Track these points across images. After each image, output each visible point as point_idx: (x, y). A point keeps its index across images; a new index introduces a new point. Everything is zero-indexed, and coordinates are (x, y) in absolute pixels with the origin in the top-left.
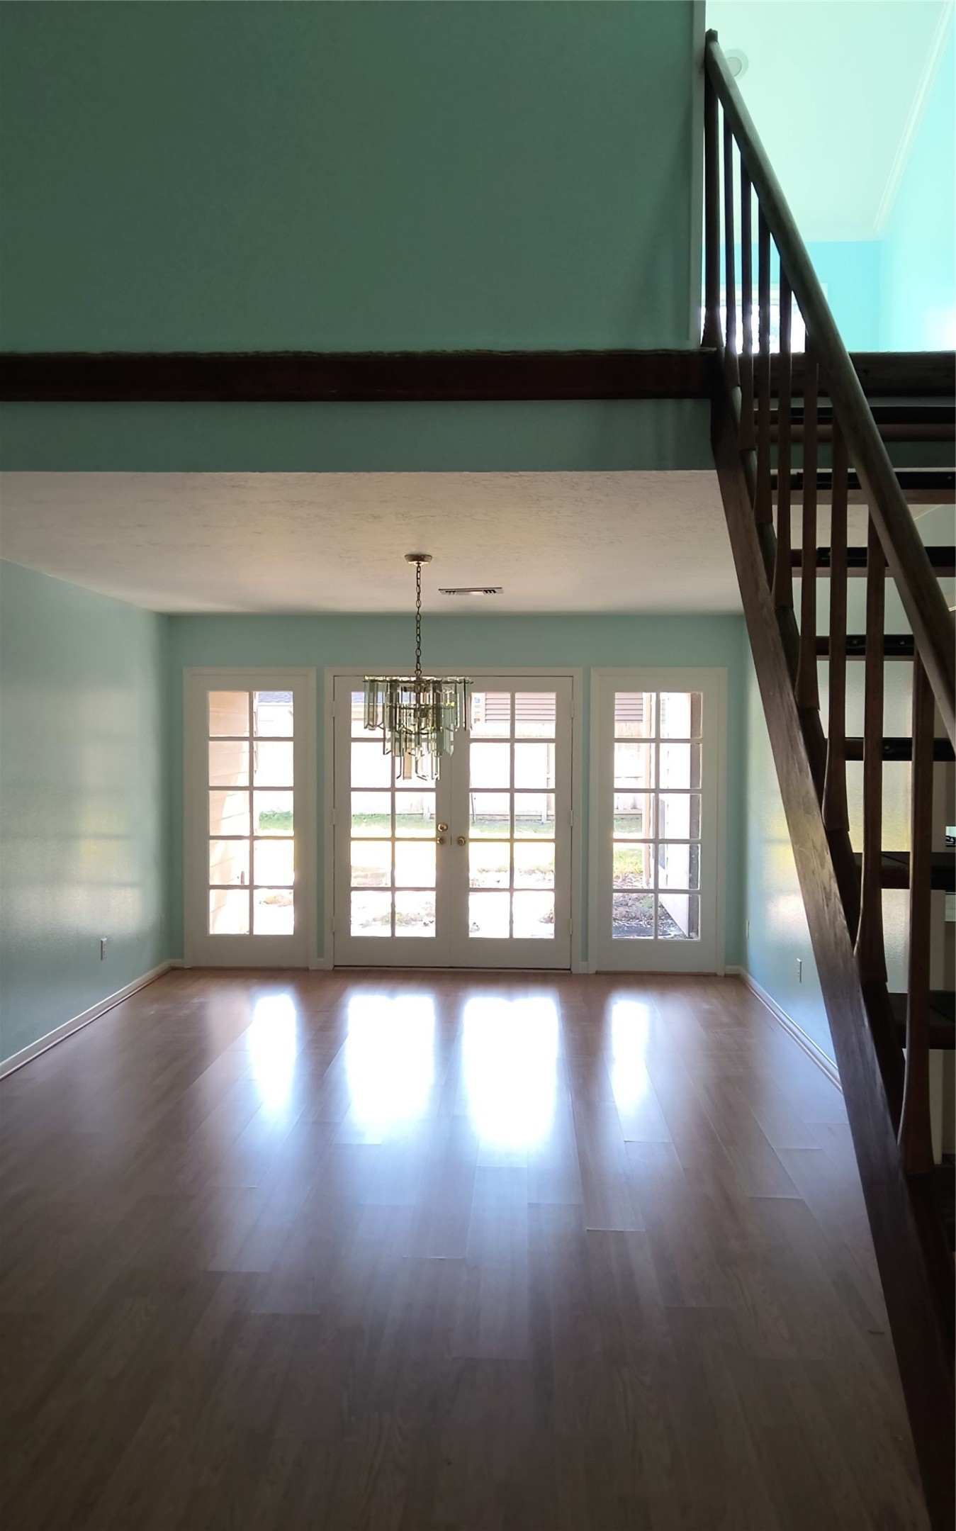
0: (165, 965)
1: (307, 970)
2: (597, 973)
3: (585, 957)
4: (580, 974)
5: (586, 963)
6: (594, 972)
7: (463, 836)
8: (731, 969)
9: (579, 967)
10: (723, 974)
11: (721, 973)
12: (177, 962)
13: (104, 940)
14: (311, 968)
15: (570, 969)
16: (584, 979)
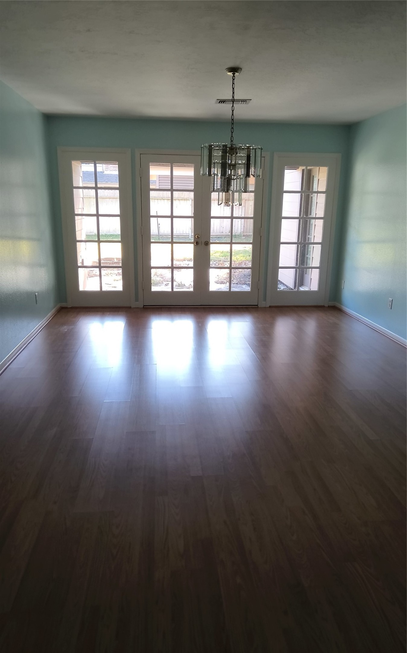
0: (59, 306)
1: (130, 308)
2: (270, 307)
3: (265, 300)
4: (262, 307)
5: (265, 302)
6: (269, 306)
7: (208, 241)
8: (331, 304)
9: (262, 304)
10: (327, 306)
11: (326, 305)
12: (64, 305)
13: (37, 294)
14: (132, 307)
15: (257, 305)
16: (264, 309)
